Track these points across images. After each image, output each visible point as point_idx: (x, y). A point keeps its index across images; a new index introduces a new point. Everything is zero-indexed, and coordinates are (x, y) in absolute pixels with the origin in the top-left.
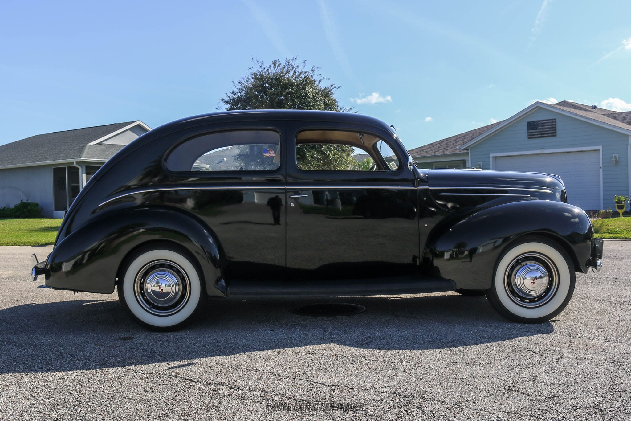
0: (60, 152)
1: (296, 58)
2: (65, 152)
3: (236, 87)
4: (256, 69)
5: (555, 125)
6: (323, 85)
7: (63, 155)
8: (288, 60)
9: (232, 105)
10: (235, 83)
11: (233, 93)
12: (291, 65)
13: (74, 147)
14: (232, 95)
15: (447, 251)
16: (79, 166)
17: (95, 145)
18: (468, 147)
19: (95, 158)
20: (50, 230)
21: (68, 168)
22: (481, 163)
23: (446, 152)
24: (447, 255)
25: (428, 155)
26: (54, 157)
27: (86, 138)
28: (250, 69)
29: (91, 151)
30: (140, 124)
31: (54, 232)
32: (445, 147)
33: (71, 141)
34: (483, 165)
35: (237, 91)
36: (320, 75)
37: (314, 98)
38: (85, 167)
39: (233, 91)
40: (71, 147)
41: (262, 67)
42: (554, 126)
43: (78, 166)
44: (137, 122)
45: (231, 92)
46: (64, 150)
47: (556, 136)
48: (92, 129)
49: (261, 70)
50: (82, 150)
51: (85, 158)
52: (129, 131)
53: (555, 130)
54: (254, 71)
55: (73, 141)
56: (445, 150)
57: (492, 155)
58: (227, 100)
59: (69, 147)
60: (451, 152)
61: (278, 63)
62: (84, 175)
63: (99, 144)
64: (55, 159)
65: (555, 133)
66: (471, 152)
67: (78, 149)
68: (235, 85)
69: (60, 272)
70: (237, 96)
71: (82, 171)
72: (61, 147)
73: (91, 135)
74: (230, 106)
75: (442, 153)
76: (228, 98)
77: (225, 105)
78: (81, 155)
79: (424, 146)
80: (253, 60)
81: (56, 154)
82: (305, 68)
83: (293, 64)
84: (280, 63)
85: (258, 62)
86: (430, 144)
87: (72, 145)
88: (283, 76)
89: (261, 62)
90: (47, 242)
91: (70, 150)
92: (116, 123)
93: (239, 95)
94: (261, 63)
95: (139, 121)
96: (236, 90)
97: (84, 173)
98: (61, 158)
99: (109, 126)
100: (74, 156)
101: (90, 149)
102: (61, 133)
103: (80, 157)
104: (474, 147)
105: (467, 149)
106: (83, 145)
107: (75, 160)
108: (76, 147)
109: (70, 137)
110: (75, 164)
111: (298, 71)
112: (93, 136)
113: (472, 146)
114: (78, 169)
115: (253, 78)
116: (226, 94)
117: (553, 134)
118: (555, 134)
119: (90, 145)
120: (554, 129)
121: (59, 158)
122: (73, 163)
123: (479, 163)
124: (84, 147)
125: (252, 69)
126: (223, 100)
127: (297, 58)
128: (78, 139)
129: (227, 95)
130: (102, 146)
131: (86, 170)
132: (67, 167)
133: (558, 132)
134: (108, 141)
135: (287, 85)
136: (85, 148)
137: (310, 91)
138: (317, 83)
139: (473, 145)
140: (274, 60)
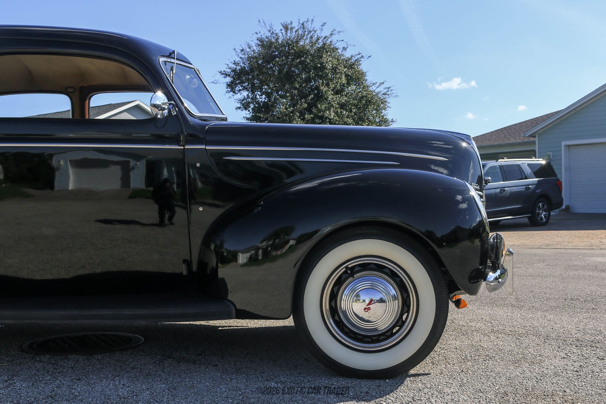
1: (312, 20)
4: (265, 33)
6: (347, 54)
8: (302, 22)
9: (234, 79)
10: (238, 51)
11: (234, 64)
15: (243, 252)
18: (535, 132)
22: (551, 153)
23: (512, 141)
24: (242, 258)
25: (490, 143)
28: (257, 33)
32: (512, 135)
34: (553, 156)
35: (239, 61)
36: (343, 40)
37: (334, 70)
39: (234, 61)
41: (271, 31)
44: (135, 102)
49: (269, 34)
52: (125, 113)
54: (261, 36)
56: (512, 137)
57: (564, 143)
58: (227, 72)
60: (519, 141)
61: (290, 26)
66: (538, 140)
68: (238, 54)
70: (239, 68)
74: (230, 80)
75: (507, 142)
76: (228, 69)
77: (224, 78)
79: (488, 133)
80: (259, 22)
82: (323, 32)
83: (309, 27)
84: (293, 26)
85: (266, 24)
86: (495, 131)
88: (297, 42)
89: (270, 25)
92: (111, 104)
93: (243, 65)
95: (138, 101)
96: (238, 59)
104: (541, 133)
105: (533, 136)
111: (316, 36)
113: (539, 132)
115: (260, 45)
116: (227, 65)
123: (548, 153)
126: (221, 71)
127: (314, 19)
135: (301, 53)
137: (329, 62)
138: (340, 51)
139: (541, 131)
140: (285, 21)
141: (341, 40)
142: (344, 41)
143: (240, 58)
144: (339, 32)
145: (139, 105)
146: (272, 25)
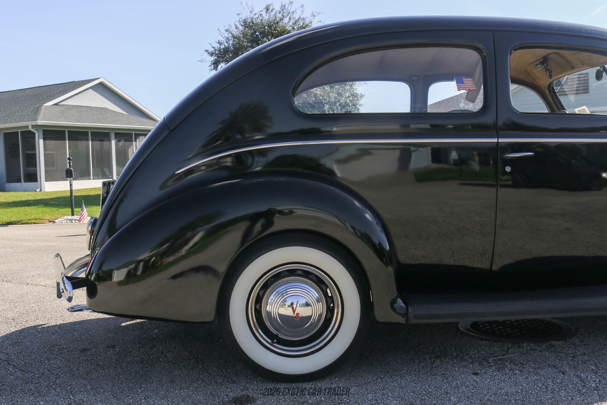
0: (12, 114)
1: (292, 2)
2: (17, 114)
3: (222, 36)
4: (246, 15)
5: (588, 80)
7: (14, 118)
8: (283, 4)
9: (218, 57)
10: (221, 31)
11: (219, 43)
12: (287, 10)
13: (27, 108)
14: (218, 45)
16: (35, 130)
17: (52, 106)
19: (53, 121)
20: (7, 206)
21: (22, 132)
26: (4, 120)
27: (41, 98)
28: (238, 14)
29: (48, 113)
30: (103, 81)
31: (13, 208)
33: (23, 102)
35: (223, 41)
38: (42, 131)
39: (219, 41)
40: (23, 109)
41: (252, 12)
42: (586, 81)
43: (33, 130)
44: (99, 79)
45: (216, 42)
46: (15, 112)
47: (588, 92)
48: (47, 88)
49: (252, 15)
50: (37, 112)
51: (42, 120)
52: (90, 90)
53: (588, 86)
54: (243, 17)
55: (25, 101)
58: (212, 51)
59: (21, 108)
61: (271, 8)
62: (41, 141)
63: (56, 104)
64: (6, 122)
65: (588, 89)
67: (33, 110)
68: (221, 33)
69: (109, 282)
70: (223, 47)
71: (39, 136)
72: (12, 109)
73: (46, 95)
74: (215, 58)
76: (213, 48)
77: (210, 57)
78: (36, 117)
80: (242, 4)
81: (6, 116)
82: (303, 13)
83: (289, 8)
84: (274, 7)
85: (248, 6)
87: (24, 106)
88: (278, 23)
89: (251, 6)
90: (8, 221)
91: (22, 111)
92: (74, 81)
93: (226, 45)
94: (251, 8)
95: (102, 78)
97: (41, 139)
98: (13, 121)
99: (66, 85)
100: (28, 118)
101: (46, 111)
102: (10, 93)
103: (35, 119)
106: (37, 106)
107: (30, 124)
108: (29, 108)
109: (21, 97)
110: (30, 128)
111: (296, 16)
112: (49, 96)
114: (34, 134)
115: (242, 25)
116: (211, 44)
117: (585, 91)
118: (587, 91)
119: (46, 106)
120: (586, 85)
121: (11, 121)
122: (28, 127)
124: (40, 108)
125: (241, 14)
126: (207, 51)
128: (31, 99)
129: (212, 46)
130: (61, 107)
131: (44, 134)
132: (20, 131)
133: (590, 88)
134: (66, 101)
136: (40, 110)
140: (267, 4)
141: (319, 21)
142: (321, 22)
143: (223, 38)
144: (318, 13)
145: (103, 83)
146: (253, 7)
